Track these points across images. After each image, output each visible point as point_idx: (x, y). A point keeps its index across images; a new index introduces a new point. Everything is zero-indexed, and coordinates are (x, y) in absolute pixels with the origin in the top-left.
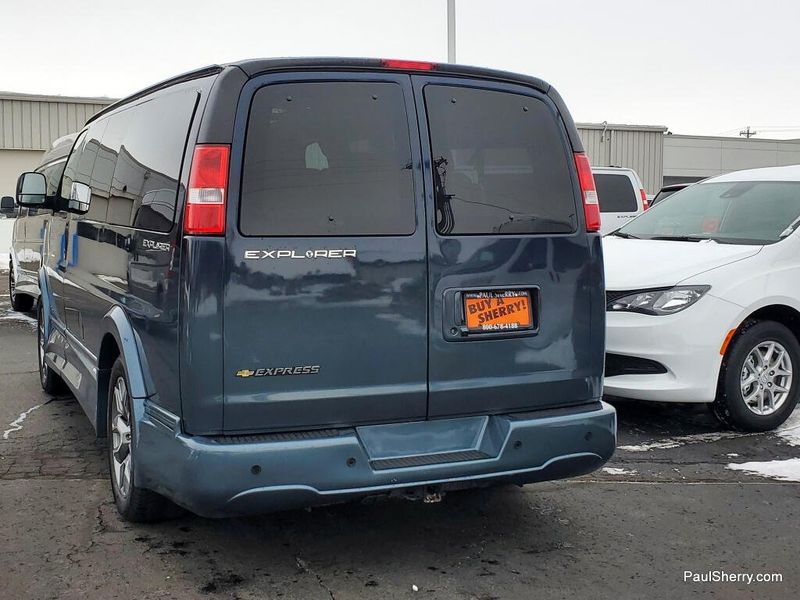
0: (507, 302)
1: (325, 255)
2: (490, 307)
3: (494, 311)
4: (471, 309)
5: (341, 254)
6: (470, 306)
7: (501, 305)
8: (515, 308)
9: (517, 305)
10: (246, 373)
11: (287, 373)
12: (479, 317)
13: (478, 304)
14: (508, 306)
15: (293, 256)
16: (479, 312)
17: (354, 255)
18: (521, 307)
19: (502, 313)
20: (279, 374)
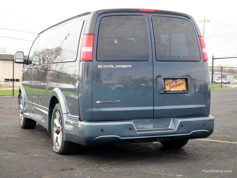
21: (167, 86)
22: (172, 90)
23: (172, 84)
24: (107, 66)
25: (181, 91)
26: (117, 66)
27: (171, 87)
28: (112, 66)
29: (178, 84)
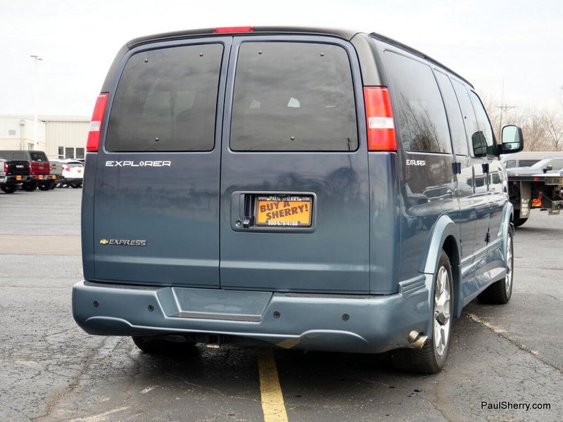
0: (292, 205)
1: (151, 165)
2: (277, 208)
3: (281, 211)
4: (261, 209)
5: (161, 164)
6: (261, 207)
7: (287, 207)
8: (298, 210)
9: (301, 208)
10: (104, 242)
11: (126, 244)
12: (268, 215)
13: (268, 205)
14: (293, 209)
15: (132, 165)
16: (267, 212)
17: (169, 165)
18: (304, 209)
19: (287, 213)
20: (122, 244)
21: (262, 211)
22: (272, 222)
23: (274, 207)
24: (122, 164)
25: (295, 226)
26: (142, 164)
27: (271, 215)
28: (131, 163)
29: (290, 208)
